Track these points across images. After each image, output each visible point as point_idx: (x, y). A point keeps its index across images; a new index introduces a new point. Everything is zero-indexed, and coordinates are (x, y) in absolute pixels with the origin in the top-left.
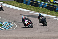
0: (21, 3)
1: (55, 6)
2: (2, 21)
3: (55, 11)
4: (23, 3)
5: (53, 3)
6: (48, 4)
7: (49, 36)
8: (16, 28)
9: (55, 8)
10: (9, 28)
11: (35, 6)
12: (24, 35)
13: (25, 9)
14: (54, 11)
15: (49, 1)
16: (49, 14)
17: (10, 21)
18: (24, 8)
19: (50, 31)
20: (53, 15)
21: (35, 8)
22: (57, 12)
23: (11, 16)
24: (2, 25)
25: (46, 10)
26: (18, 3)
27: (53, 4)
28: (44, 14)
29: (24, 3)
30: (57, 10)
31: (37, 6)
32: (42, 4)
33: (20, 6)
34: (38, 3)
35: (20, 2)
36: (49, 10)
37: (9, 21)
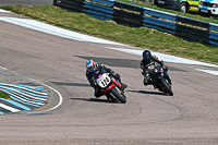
0: (77, 15)
1: (207, 26)
2: (7, 81)
3: (208, 44)
4: (86, 13)
5: (199, 13)
6: (178, 19)
7: (183, 136)
8: (60, 107)
9: (207, 33)
10: (32, 108)
11: (131, 25)
12: (91, 133)
13: (95, 35)
14: (203, 43)
15: (183, 8)
16: (184, 53)
17: (37, 81)
18: (88, 33)
19: (189, 118)
20: (199, 59)
21: (132, 32)
22: (215, 46)
23: (38, 61)
24: (7, 96)
25: (173, 41)
26: (65, 12)
27: (198, 18)
28: (166, 53)
29: (90, 14)
30: (213, 40)
31: (137, 26)
32: (156, 15)
33: (76, 26)
34: (142, 14)
35: (74, 10)
36: (185, 38)
37: (33, 80)
